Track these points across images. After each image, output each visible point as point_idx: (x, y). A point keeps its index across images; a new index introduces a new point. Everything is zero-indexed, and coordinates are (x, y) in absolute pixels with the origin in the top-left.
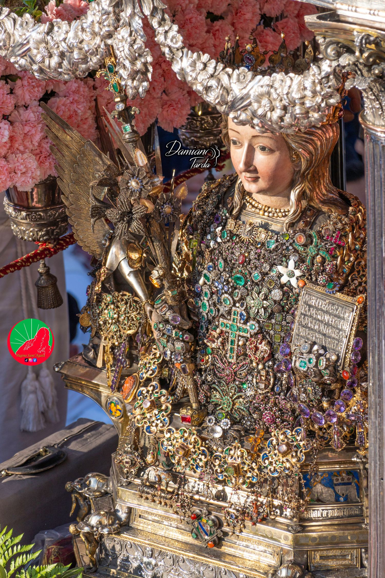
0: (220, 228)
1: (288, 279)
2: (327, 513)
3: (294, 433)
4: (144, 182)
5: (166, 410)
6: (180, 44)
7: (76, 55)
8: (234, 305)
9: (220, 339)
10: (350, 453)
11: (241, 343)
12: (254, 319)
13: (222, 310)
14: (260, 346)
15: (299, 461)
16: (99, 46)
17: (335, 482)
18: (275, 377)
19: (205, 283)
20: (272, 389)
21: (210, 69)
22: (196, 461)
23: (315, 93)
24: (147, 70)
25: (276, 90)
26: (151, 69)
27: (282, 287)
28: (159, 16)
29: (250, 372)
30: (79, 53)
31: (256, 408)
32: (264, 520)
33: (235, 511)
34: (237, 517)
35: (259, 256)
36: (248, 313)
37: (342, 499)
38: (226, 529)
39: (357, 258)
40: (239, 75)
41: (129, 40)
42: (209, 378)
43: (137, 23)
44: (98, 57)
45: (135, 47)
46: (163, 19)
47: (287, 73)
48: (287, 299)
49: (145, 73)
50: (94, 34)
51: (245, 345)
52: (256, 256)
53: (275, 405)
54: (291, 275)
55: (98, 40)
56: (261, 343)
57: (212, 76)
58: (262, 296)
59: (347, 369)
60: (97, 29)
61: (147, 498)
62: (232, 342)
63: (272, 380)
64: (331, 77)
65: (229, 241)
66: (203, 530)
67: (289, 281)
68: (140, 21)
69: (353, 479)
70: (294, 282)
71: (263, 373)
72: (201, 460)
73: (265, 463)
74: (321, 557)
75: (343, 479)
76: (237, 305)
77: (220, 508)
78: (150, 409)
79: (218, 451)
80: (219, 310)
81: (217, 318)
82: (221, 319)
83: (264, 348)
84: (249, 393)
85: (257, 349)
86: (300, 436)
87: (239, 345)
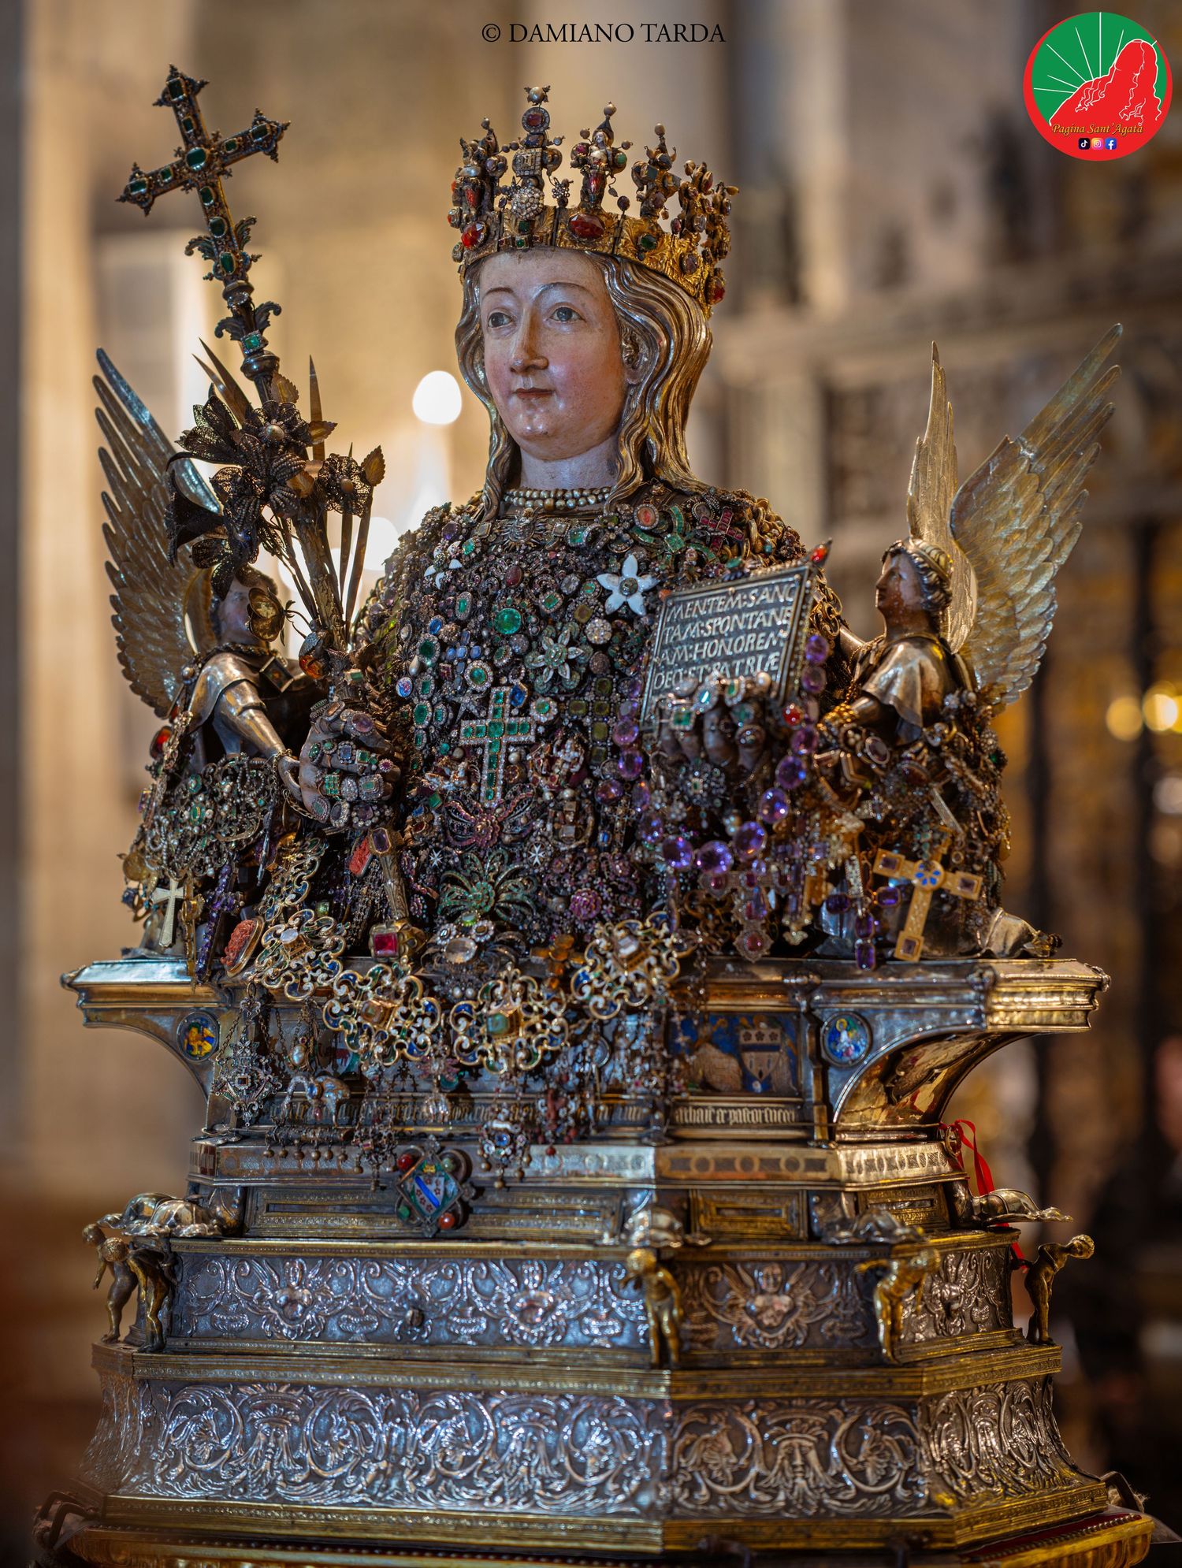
0: (458, 544)
1: (624, 598)
2: (727, 1116)
3: (648, 924)
5: (334, 947)
8: (497, 683)
9: (463, 766)
11: (513, 758)
12: (546, 696)
13: (467, 702)
14: (560, 754)
15: (666, 973)
17: (742, 1041)
18: (597, 815)
19: (423, 668)
20: (593, 840)
22: (409, 1033)
27: (611, 617)
29: (540, 811)
31: (553, 889)
33: (508, 1126)
35: (553, 564)
36: (531, 687)
37: (758, 1086)
42: (436, 859)
48: (621, 645)
51: (522, 760)
52: (547, 567)
53: (599, 873)
54: (630, 589)
56: (562, 746)
58: (563, 640)
61: (285, 1155)
62: (494, 759)
63: (591, 820)
65: (479, 558)
66: (428, 1193)
67: (625, 604)
69: (783, 1037)
70: (637, 603)
71: (570, 807)
72: (421, 1030)
73: (582, 994)
74: (721, 1211)
75: (760, 1036)
76: (504, 680)
78: (296, 950)
79: (463, 997)
80: (456, 707)
81: (454, 724)
82: (465, 724)
83: (569, 755)
84: (537, 855)
85: (552, 760)
86: (665, 929)
87: (507, 763)
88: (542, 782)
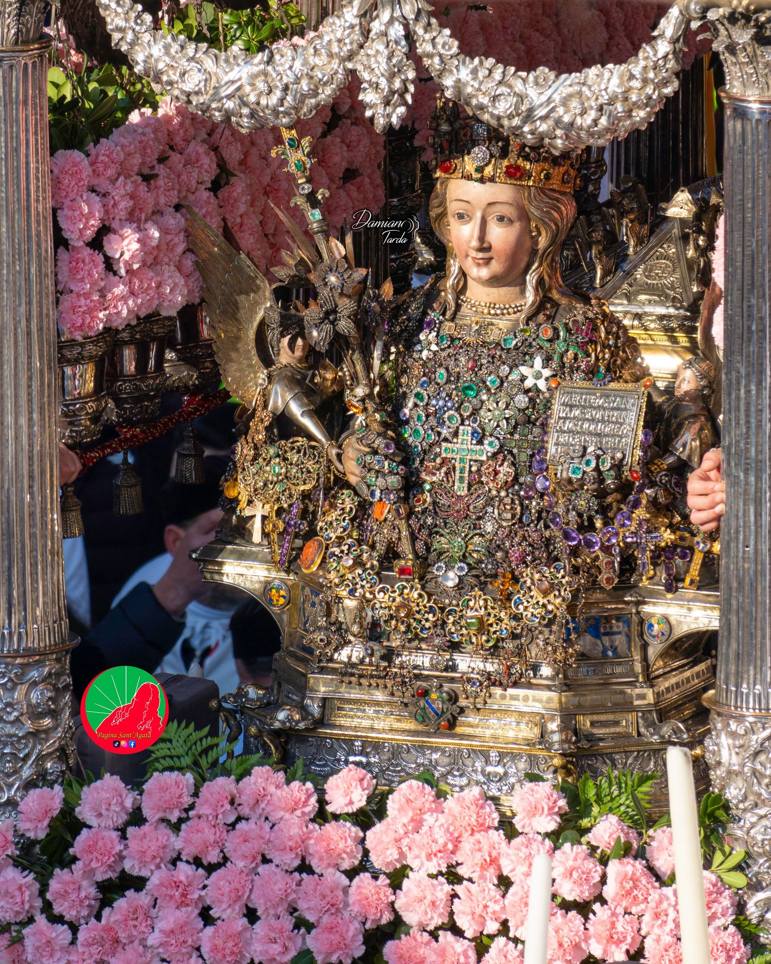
0: (434, 334)
1: (534, 381)
2: (594, 671)
3: (552, 570)
4: (346, 276)
5: (372, 567)
6: (455, 50)
7: (305, 85)
8: (462, 424)
9: (444, 470)
10: (620, 593)
11: (474, 469)
12: (491, 435)
13: (445, 432)
14: (501, 469)
15: (564, 600)
16: (336, 73)
17: (602, 631)
18: (521, 505)
19: (416, 405)
20: (520, 520)
21: (497, 75)
22: (420, 621)
23: (645, 81)
24: (406, 90)
25: (590, 87)
26: (412, 88)
27: (527, 391)
28: (424, 20)
29: (490, 501)
30: (309, 84)
31: (498, 546)
32: (515, 685)
33: (479, 676)
34: (481, 684)
35: (493, 357)
36: (483, 430)
37: (610, 654)
38: (463, 702)
39: (612, 355)
40: (536, 78)
41: (386, 52)
42: (429, 521)
43: (397, 31)
44: (333, 86)
45: (394, 61)
46: (429, 24)
47: (603, 66)
48: (534, 408)
49: (402, 94)
50: (331, 55)
51: (479, 470)
52: (489, 359)
53: (524, 538)
54: (538, 376)
55: (335, 64)
56: (501, 465)
57: (500, 83)
58: (502, 405)
59: (637, 468)
60: (335, 49)
61: (350, 683)
62: (462, 468)
63: (519, 509)
64: (670, 56)
65: (449, 347)
66: (433, 709)
67: (535, 384)
68: (401, 27)
69: (623, 626)
70: (542, 385)
71: (507, 501)
72: (427, 620)
73: (518, 609)
74: (593, 724)
75: (611, 627)
76: (467, 423)
77: (452, 680)
78: (351, 569)
79: (450, 605)
80: (439, 434)
81: (438, 444)
82: (444, 444)
83: (506, 470)
84: (489, 527)
85: (496, 473)
86: (562, 572)
87: (470, 472)
88: (491, 485)
